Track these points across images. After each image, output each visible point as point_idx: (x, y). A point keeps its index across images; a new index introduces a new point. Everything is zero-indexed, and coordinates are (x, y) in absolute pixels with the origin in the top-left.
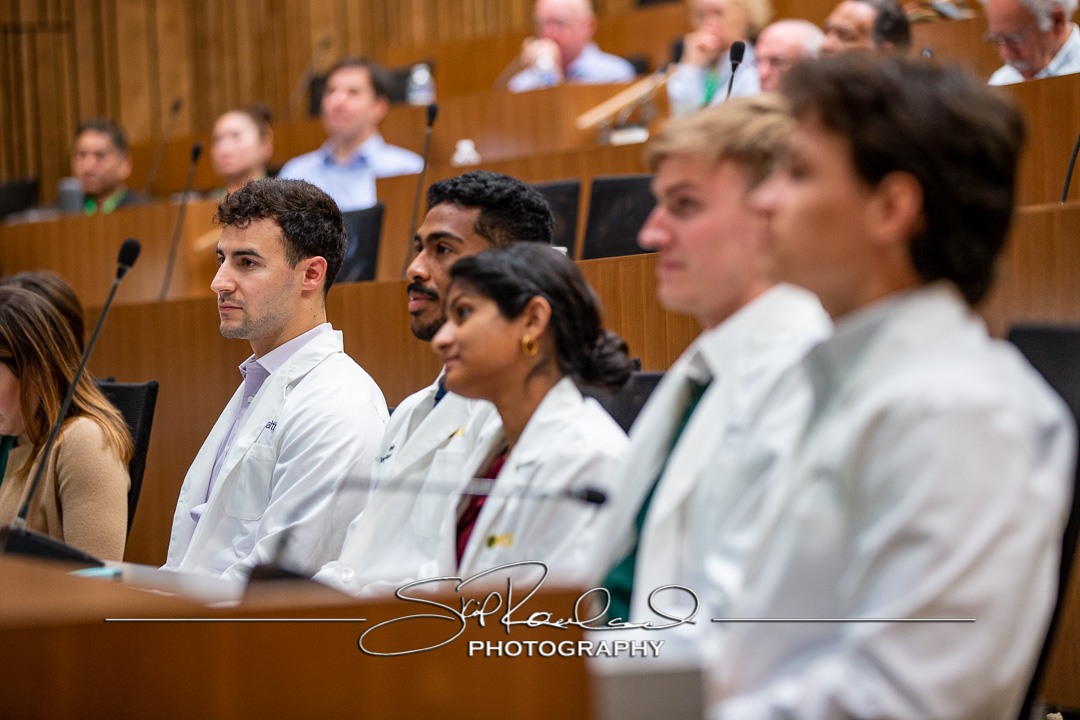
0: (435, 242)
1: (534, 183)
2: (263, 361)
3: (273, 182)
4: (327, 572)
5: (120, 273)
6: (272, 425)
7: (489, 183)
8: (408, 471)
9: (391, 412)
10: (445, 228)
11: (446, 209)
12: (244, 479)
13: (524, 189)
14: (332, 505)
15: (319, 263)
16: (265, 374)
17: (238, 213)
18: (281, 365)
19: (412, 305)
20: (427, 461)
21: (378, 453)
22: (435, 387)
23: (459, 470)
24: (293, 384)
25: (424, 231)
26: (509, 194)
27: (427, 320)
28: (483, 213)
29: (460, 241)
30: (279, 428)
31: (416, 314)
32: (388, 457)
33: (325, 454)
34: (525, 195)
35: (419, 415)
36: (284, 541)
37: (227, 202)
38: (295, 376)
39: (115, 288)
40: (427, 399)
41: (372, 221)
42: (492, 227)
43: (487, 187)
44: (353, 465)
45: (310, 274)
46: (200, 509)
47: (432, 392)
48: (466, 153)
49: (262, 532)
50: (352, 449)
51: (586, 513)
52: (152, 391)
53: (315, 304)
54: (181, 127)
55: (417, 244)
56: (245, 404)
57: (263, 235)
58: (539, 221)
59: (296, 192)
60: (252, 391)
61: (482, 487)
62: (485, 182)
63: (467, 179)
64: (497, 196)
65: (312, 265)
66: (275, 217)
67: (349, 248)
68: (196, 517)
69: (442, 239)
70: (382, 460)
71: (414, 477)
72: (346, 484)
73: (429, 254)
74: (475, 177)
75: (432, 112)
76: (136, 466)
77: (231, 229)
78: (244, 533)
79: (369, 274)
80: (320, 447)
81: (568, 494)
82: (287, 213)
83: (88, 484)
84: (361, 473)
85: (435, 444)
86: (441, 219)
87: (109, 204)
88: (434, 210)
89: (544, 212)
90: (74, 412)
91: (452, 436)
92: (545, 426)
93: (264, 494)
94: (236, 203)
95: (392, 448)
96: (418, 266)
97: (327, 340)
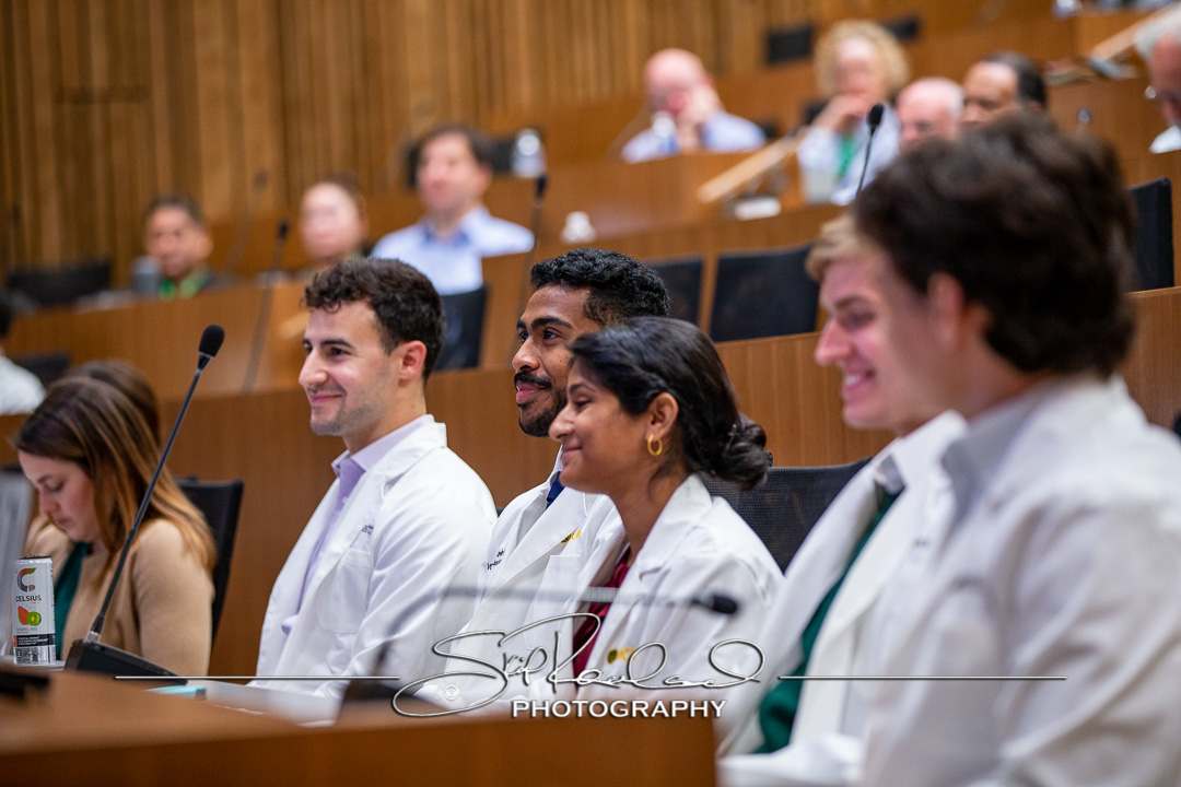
0: (542, 328)
1: (649, 261)
2: (359, 458)
3: (365, 262)
4: (429, 689)
5: (202, 363)
6: (369, 529)
7: (598, 261)
8: (519, 578)
9: (499, 513)
10: (553, 313)
11: (552, 292)
12: (338, 587)
13: (636, 266)
14: (436, 616)
15: (417, 348)
16: (359, 472)
17: (327, 296)
18: (378, 462)
19: (520, 396)
20: (540, 566)
21: (485, 560)
22: (546, 486)
23: (576, 576)
24: (392, 483)
25: (528, 317)
26: (620, 271)
27: (536, 411)
28: (593, 293)
29: (569, 326)
30: (377, 532)
31: (524, 406)
32: (496, 563)
33: (427, 559)
34: (638, 272)
35: (529, 518)
36: (382, 655)
37: (316, 284)
38: (393, 474)
39: (196, 379)
40: (538, 500)
41: (475, 304)
42: (604, 309)
43: (596, 265)
44: (457, 572)
45: (408, 361)
46: (292, 621)
47: (543, 491)
48: (578, 228)
49: (360, 646)
50: (456, 554)
51: (718, 623)
52: (237, 491)
53: (414, 393)
54: (266, 202)
55: (521, 330)
56: (339, 505)
57: (355, 320)
58: (654, 300)
59: (390, 272)
60: (346, 491)
61: (603, 595)
62: (593, 259)
63: (573, 257)
64: (608, 274)
65: (410, 350)
66: (368, 299)
67: (450, 333)
68: (286, 630)
69: (548, 325)
70: (490, 566)
71: (525, 585)
72: (449, 593)
73: (535, 342)
74: (582, 255)
75: (541, 184)
76: (220, 573)
77: (320, 314)
78: (339, 647)
79: (473, 361)
80: (421, 552)
81: (695, 602)
82: (381, 295)
83: (167, 594)
84: (465, 581)
85: (548, 549)
86: (547, 302)
87: (189, 287)
88: (538, 293)
89: (659, 290)
90: (152, 514)
91: (567, 539)
92: (671, 528)
93: (360, 604)
94: (325, 285)
95: (500, 554)
96: (525, 355)
97: (428, 434)
